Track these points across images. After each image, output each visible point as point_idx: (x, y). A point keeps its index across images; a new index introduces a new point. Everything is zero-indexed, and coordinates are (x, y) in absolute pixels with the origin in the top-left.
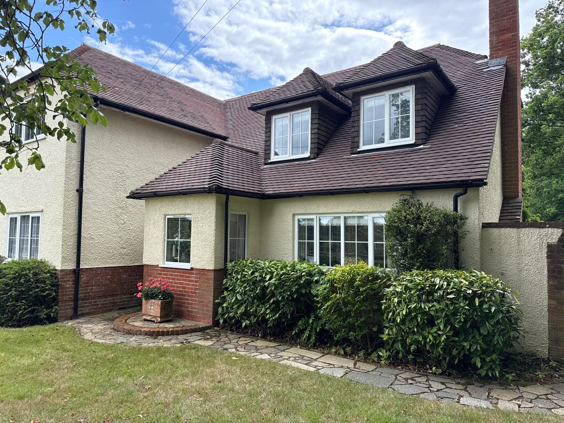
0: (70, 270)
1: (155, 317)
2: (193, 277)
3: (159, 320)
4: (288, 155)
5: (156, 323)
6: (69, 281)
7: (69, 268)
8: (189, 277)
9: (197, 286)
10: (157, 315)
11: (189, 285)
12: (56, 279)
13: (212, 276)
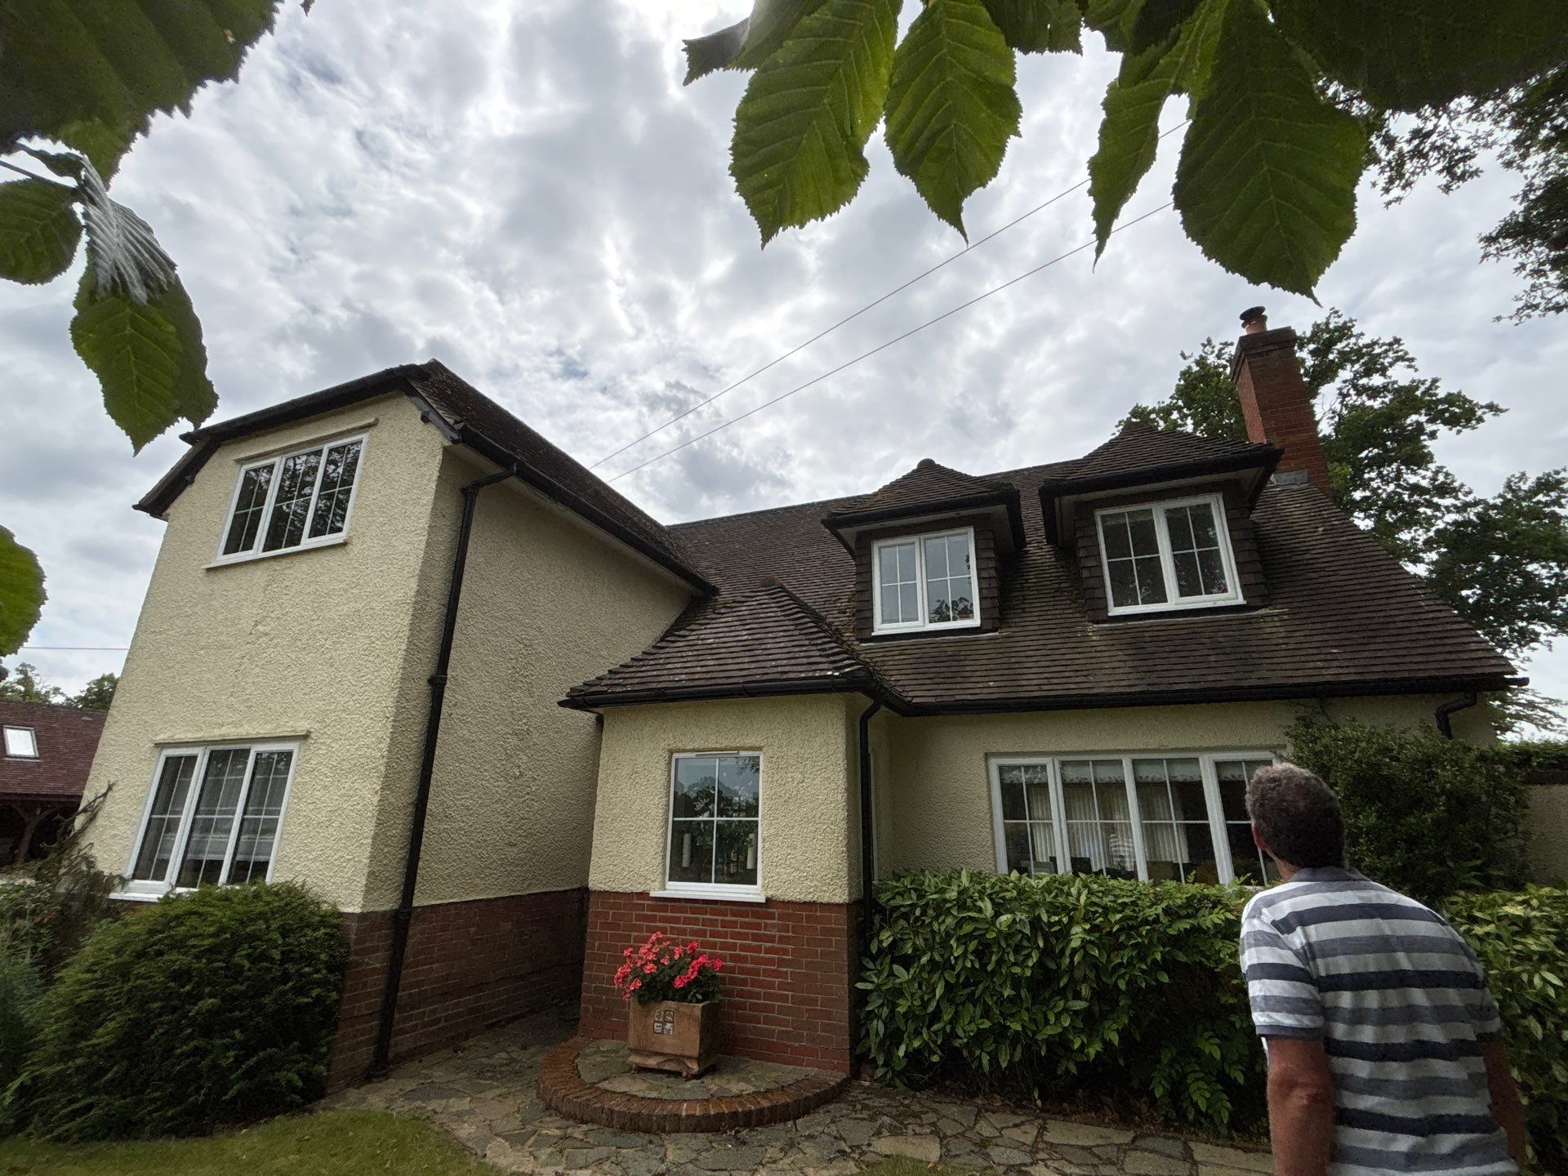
0: (384, 913)
1: (679, 1058)
2: (772, 927)
3: (695, 1067)
4: (920, 622)
5: (688, 1079)
6: (376, 949)
7: (382, 909)
8: (758, 926)
9: (785, 952)
10: (687, 1053)
11: (758, 949)
12: (341, 945)
13: (840, 922)
